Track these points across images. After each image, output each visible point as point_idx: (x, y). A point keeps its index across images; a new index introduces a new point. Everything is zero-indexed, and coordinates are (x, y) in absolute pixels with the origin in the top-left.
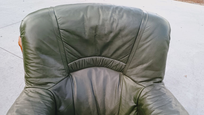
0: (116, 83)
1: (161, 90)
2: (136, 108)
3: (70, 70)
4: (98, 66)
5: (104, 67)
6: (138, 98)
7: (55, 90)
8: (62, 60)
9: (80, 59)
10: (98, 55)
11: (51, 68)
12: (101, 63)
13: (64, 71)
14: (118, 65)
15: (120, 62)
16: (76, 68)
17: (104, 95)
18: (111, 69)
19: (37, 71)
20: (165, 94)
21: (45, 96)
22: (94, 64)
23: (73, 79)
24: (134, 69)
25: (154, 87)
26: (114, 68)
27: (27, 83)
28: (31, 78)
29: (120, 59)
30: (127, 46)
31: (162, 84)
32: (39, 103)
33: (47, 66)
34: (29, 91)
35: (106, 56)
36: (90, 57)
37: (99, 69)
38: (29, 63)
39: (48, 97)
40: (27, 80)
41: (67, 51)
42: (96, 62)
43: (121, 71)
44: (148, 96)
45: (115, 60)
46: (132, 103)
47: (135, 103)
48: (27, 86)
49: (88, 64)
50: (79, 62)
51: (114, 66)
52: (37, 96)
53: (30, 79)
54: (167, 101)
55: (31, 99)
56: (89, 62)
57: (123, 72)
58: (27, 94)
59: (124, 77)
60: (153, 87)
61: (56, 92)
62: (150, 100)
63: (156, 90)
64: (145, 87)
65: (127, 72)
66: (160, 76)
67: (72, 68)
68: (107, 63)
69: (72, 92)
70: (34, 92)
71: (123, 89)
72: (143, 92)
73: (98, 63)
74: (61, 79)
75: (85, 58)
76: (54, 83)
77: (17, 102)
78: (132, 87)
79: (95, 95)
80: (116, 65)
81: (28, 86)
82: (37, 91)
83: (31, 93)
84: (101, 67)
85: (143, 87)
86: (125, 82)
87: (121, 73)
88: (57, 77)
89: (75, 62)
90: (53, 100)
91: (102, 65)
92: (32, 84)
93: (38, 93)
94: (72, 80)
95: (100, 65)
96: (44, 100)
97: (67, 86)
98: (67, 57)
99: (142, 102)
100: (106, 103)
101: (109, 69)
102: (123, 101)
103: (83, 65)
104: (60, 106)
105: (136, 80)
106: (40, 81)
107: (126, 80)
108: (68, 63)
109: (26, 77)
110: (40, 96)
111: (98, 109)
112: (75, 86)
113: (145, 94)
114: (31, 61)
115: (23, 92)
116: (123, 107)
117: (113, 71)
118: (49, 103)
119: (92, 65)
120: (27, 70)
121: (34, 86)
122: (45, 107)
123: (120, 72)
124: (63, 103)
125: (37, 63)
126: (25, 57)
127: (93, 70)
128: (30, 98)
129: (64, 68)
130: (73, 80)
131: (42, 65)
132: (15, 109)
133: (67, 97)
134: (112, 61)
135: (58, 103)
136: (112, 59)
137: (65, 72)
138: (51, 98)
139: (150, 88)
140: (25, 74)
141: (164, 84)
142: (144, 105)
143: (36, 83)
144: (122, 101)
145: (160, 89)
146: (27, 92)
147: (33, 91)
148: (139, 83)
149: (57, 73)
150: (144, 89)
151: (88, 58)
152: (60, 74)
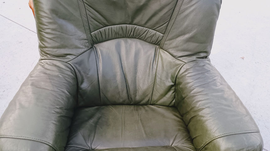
0: (150, 58)
1: (205, 67)
2: (173, 88)
3: (94, 40)
4: (129, 37)
5: (135, 38)
6: (177, 76)
7: (76, 63)
8: (83, 28)
9: (106, 27)
10: (128, 23)
11: (71, 37)
12: (132, 33)
13: (87, 41)
14: (153, 37)
15: (156, 31)
16: (101, 39)
17: (135, 72)
18: (145, 41)
19: (54, 39)
20: (210, 71)
21: (63, 69)
22: (124, 34)
23: (98, 51)
24: (172, 40)
25: (197, 63)
26: (149, 40)
27: (41, 54)
28: (46, 47)
29: (157, 28)
30: (165, 10)
31: (208, 61)
32: (58, 76)
33: (65, 34)
34: (44, 64)
35: (138, 24)
36: (119, 25)
37: (129, 41)
38: (43, 29)
39: (68, 71)
40: (41, 50)
41: (90, 16)
42: (126, 32)
43: (158, 43)
44: (189, 73)
45: (150, 30)
46: (169, 82)
47: (173, 82)
48: (42, 58)
49: (116, 33)
50: (105, 30)
51: (149, 37)
52: (54, 68)
53: (45, 49)
54: (210, 79)
55: (48, 72)
56: (118, 31)
57: (159, 45)
58: (43, 66)
59: (161, 51)
60: (195, 63)
61: (77, 66)
62: (190, 78)
63: (199, 66)
64: (186, 63)
65: (164, 45)
66: (205, 50)
67: (96, 38)
68: (139, 34)
69: (96, 67)
70: (51, 64)
71: (159, 65)
72: (183, 68)
73: (128, 33)
74: (83, 50)
75: (112, 26)
76: (74, 55)
77: (31, 75)
78: (170, 62)
79: (124, 73)
80: (151, 36)
81: (44, 58)
82: (54, 63)
83: (47, 65)
84: (132, 38)
85: (183, 63)
86: (161, 56)
87: (157, 46)
88: (78, 48)
89: (99, 31)
90: (74, 75)
91: (133, 36)
92: (48, 56)
93: (56, 66)
94: (96, 53)
95: (132, 36)
96: (63, 73)
97: (90, 59)
98: (89, 24)
99: (181, 80)
100: (137, 81)
101: (142, 41)
102: (158, 80)
103: (110, 35)
104: (82, 82)
105: (175, 54)
106: (58, 52)
107: (162, 54)
108: (92, 31)
109: (40, 47)
110: (58, 69)
111: (128, 89)
112: (100, 60)
113: (185, 72)
114: (46, 27)
115: (38, 64)
116: (158, 86)
117: (147, 43)
118: (69, 78)
119: (121, 35)
120: (41, 38)
121: (50, 57)
122: (65, 82)
123: (156, 44)
124: (85, 80)
125: (53, 30)
126: (38, 22)
127: (122, 41)
128: (47, 70)
129: (86, 38)
130: (98, 53)
131: (59, 32)
132: (30, 83)
133: (90, 73)
134: (147, 30)
135: (80, 79)
136: (146, 28)
137: (87, 43)
138: (72, 73)
139: (192, 64)
140: (39, 43)
141: (209, 61)
142: (183, 83)
143: (53, 54)
144: (156, 79)
145: (204, 65)
146: (43, 64)
147: (49, 64)
148: (179, 58)
149: (78, 43)
150: (184, 66)
151: (116, 26)
152: (82, 44)
